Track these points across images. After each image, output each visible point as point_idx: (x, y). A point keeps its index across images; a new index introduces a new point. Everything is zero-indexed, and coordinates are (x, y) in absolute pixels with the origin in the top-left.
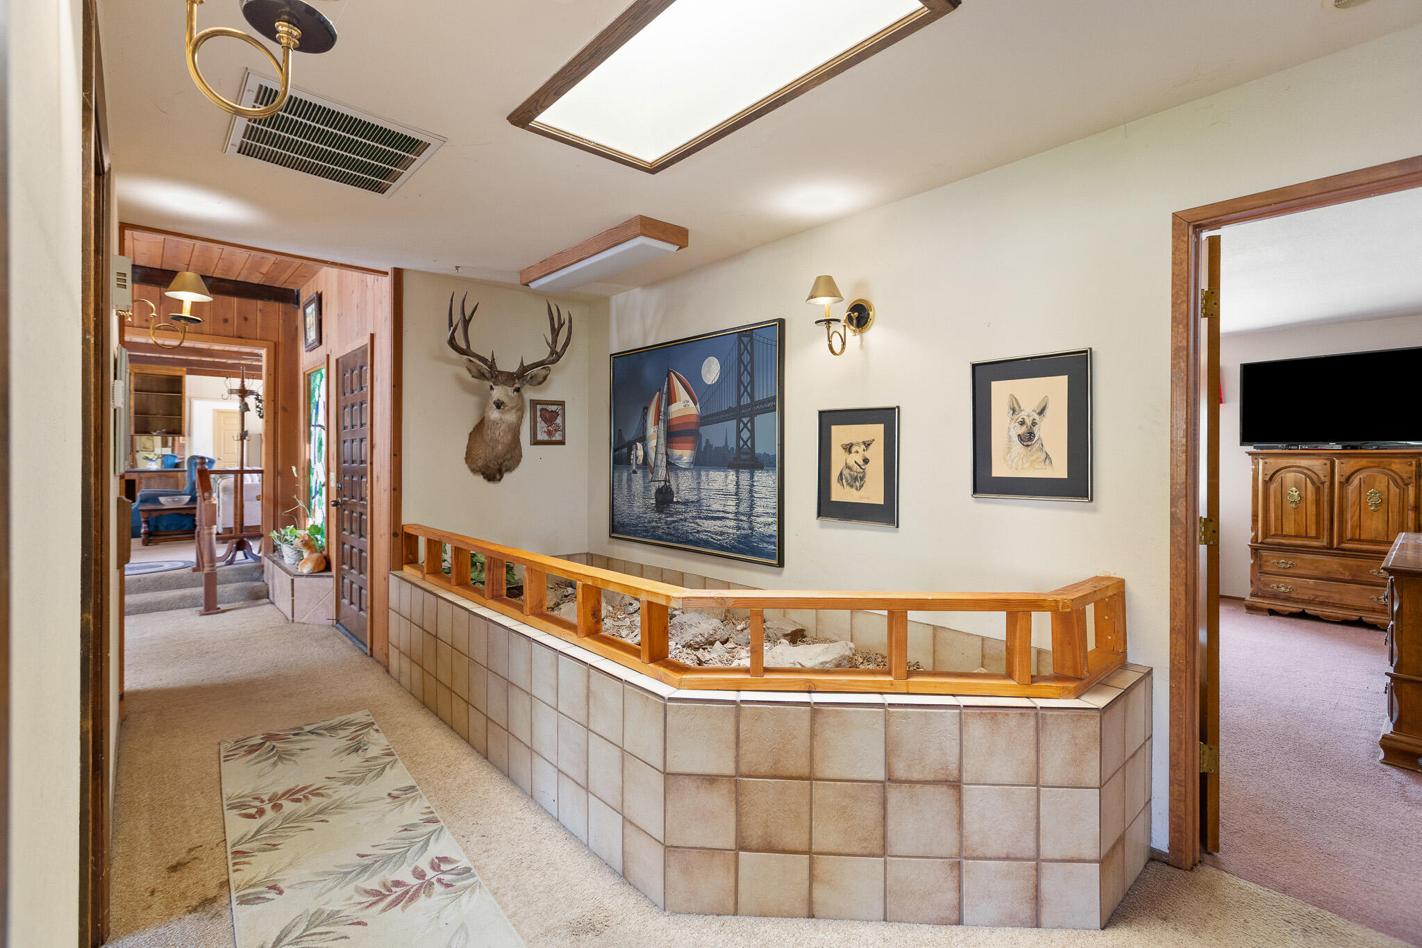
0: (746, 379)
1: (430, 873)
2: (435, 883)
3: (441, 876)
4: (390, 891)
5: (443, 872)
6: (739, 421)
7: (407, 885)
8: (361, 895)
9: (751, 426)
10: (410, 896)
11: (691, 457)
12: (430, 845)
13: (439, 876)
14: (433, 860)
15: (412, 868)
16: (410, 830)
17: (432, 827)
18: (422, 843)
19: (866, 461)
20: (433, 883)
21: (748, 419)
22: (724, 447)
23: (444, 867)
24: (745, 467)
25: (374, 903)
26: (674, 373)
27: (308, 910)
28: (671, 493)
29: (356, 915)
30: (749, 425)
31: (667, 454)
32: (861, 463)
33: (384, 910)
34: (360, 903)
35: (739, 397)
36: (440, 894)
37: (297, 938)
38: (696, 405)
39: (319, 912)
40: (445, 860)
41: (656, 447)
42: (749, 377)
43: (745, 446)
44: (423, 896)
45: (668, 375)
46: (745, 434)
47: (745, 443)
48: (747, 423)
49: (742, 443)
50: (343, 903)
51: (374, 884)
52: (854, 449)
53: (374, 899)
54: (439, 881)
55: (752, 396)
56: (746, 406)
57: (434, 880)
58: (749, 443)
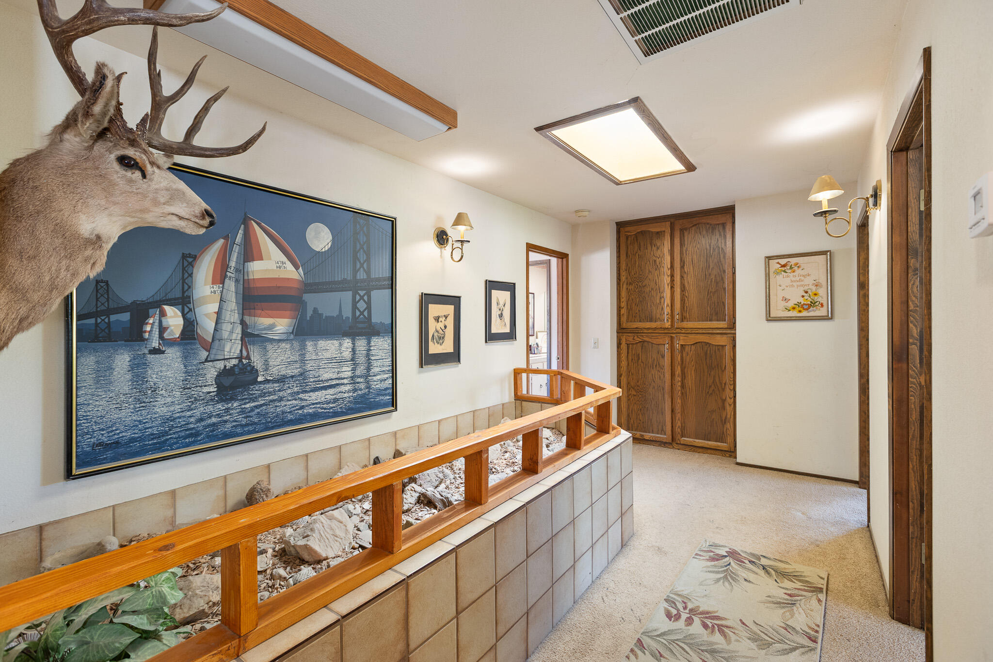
0: (362, 257)
1: (684, 616)
2: (688, 609)
3: (681, 609)
4: (713, 626)
5: (678, 610)
6: (355, 293)
7: (701, 620)
8: (730, 638)
9: (368, 299)
10: (707, 615)
11: (290, 326)
12: (663, 631)
13: (683, 611)
14: (674, 621)
15: (689, 627)
16: (659, 652)
17: (646, 641)
18: (665, 637)
19: (445, 327)
20: (689, 610)
21: (364, 292)
22: (337, 316)
23: (674, 612)
24: (360, 334)
25: (727, 627)
26: (258, 224)
27: (766, 654)
28: (254, 372)
29: (741, 629)
30: (366, 298)
31: (243, 323)
32: (443, 328)
33: (726, 619)
34: (734, 633)
35: (355, 271)
36: (693, 603)
37: (781, 643)
38: (297, 268)
39: (760, 647)
40: (669, 615)
41: (219, 313)
42: (365, 255)
43: (362, 316)
44: (701, 609)
45: (245, 221)
46: (362, 305)
47: (362, 313)
48: (364, 295)
49: (358, 313)
50: (743, 641)
51: (717, 637)
52: (440, 320)
53: (725, 629)
54: (685, 608)
55: (368, 272)
56: (363, 281)
57: (687, 611)
58: (366, 313)
